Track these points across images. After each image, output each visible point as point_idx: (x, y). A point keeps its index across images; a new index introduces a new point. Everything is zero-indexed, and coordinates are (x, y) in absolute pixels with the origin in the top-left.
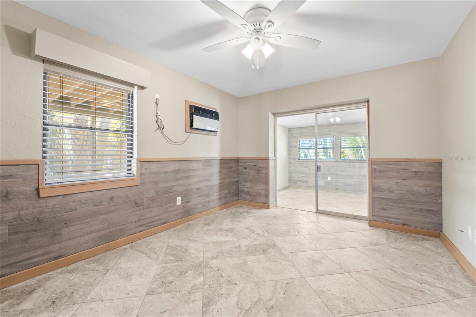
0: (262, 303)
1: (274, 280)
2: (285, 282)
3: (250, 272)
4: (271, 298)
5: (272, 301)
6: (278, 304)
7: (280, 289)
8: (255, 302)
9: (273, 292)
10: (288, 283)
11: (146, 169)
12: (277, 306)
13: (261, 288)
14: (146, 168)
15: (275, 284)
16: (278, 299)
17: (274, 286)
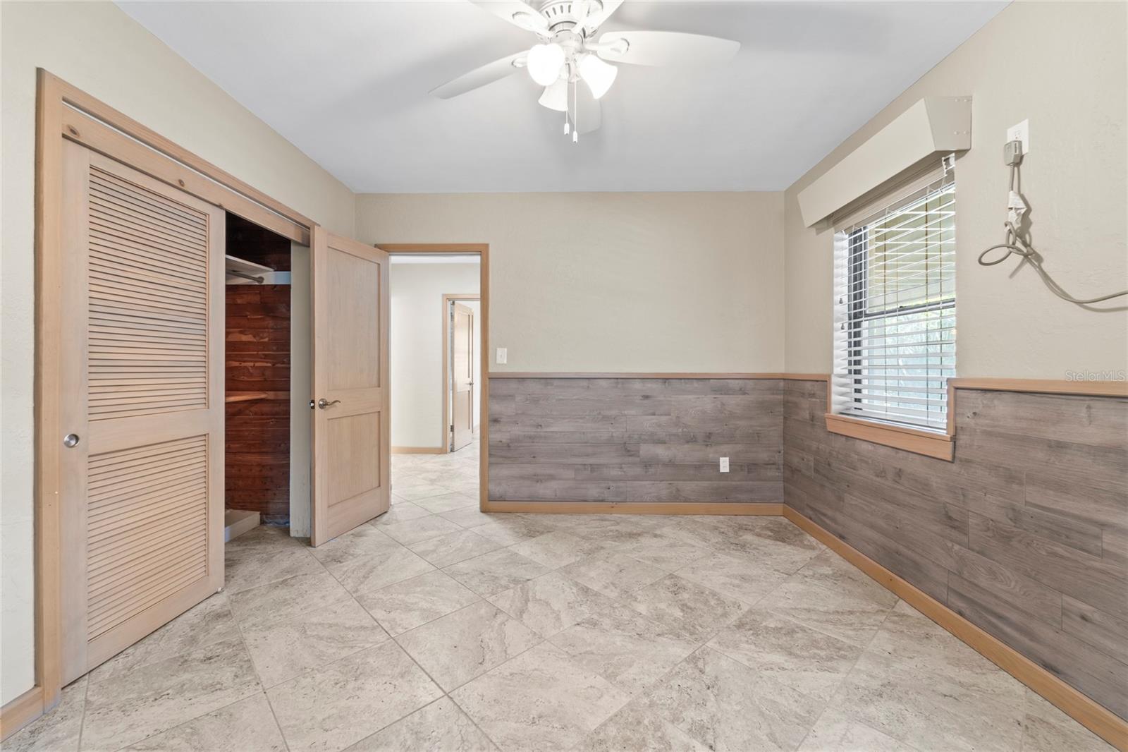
0: (513, 615)
1: (514, 660)
2: (487, 665)
3: (574, 656)
4: (503, 626)
5: (499, 622)
6: (487, 622)
7: (492, 647)
8: (524, 612)
9: (503, 637)
10: (481, 663)
11: (975, 413)
12: (488, 620)
13: (529, 635)
14: (977, 411)
15: (505, 651)
16: (490, 630)
17: (506, 648)
